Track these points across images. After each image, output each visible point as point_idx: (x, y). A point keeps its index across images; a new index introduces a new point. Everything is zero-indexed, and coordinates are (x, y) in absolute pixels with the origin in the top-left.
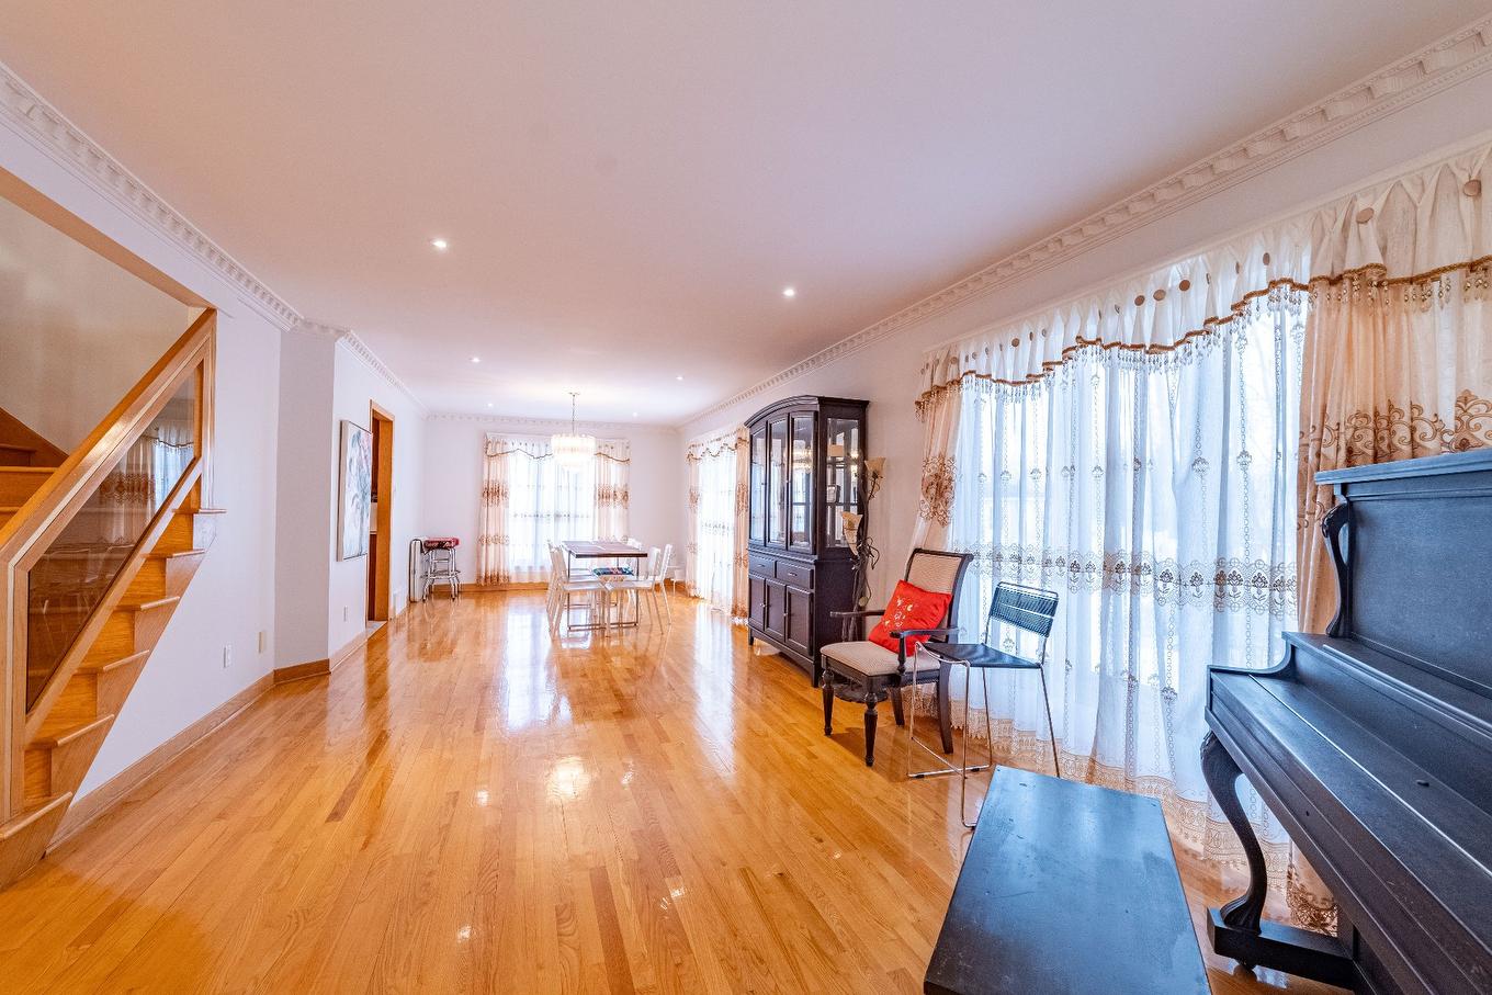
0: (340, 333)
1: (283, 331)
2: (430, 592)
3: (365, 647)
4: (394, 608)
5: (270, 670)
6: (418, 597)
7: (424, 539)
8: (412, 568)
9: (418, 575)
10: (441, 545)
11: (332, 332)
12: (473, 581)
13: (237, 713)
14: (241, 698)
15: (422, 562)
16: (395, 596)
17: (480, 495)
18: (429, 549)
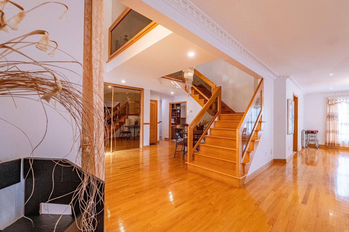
0: (288, 77)
1: (274, 80)
2: (308, 145)
3: (293, 158)
4: (299, 149)
5: (273, 159)
6: (304, 146)
7: (306, 130)
8: (303, 138)
9: (305, 140)
10: (312, 132)
11: (285, 77)
12: (324, 144)
13: (268, 167)
14: (268, 164)
15: (305, 137)
16: (299, 145)
17: (326, 117)
18: (308, 133)
